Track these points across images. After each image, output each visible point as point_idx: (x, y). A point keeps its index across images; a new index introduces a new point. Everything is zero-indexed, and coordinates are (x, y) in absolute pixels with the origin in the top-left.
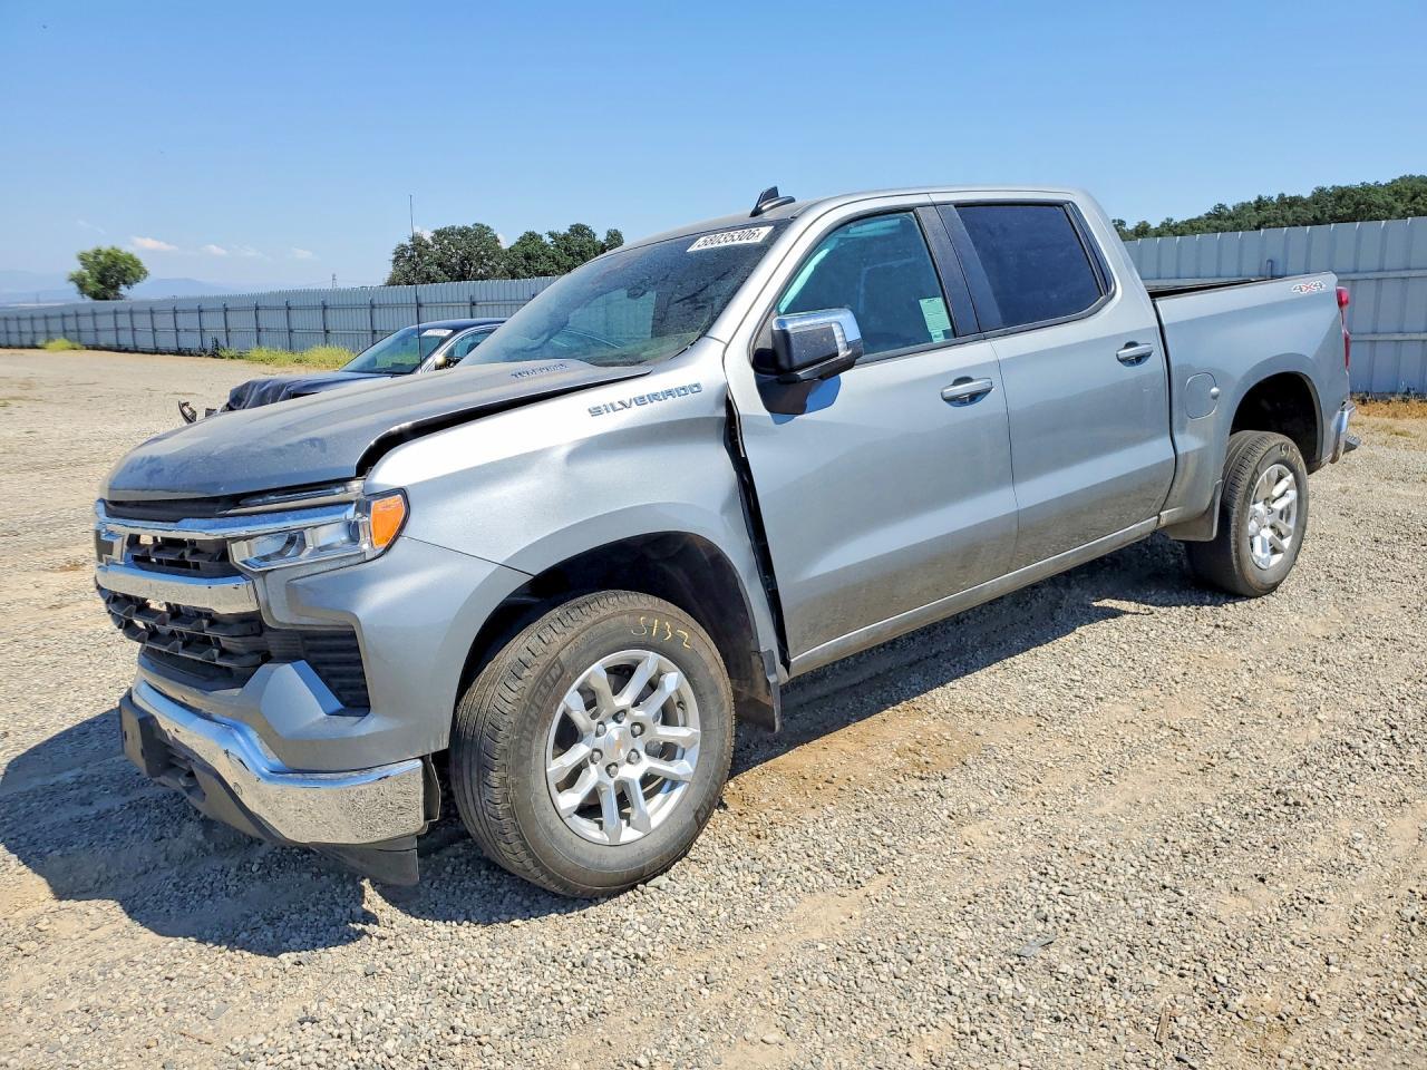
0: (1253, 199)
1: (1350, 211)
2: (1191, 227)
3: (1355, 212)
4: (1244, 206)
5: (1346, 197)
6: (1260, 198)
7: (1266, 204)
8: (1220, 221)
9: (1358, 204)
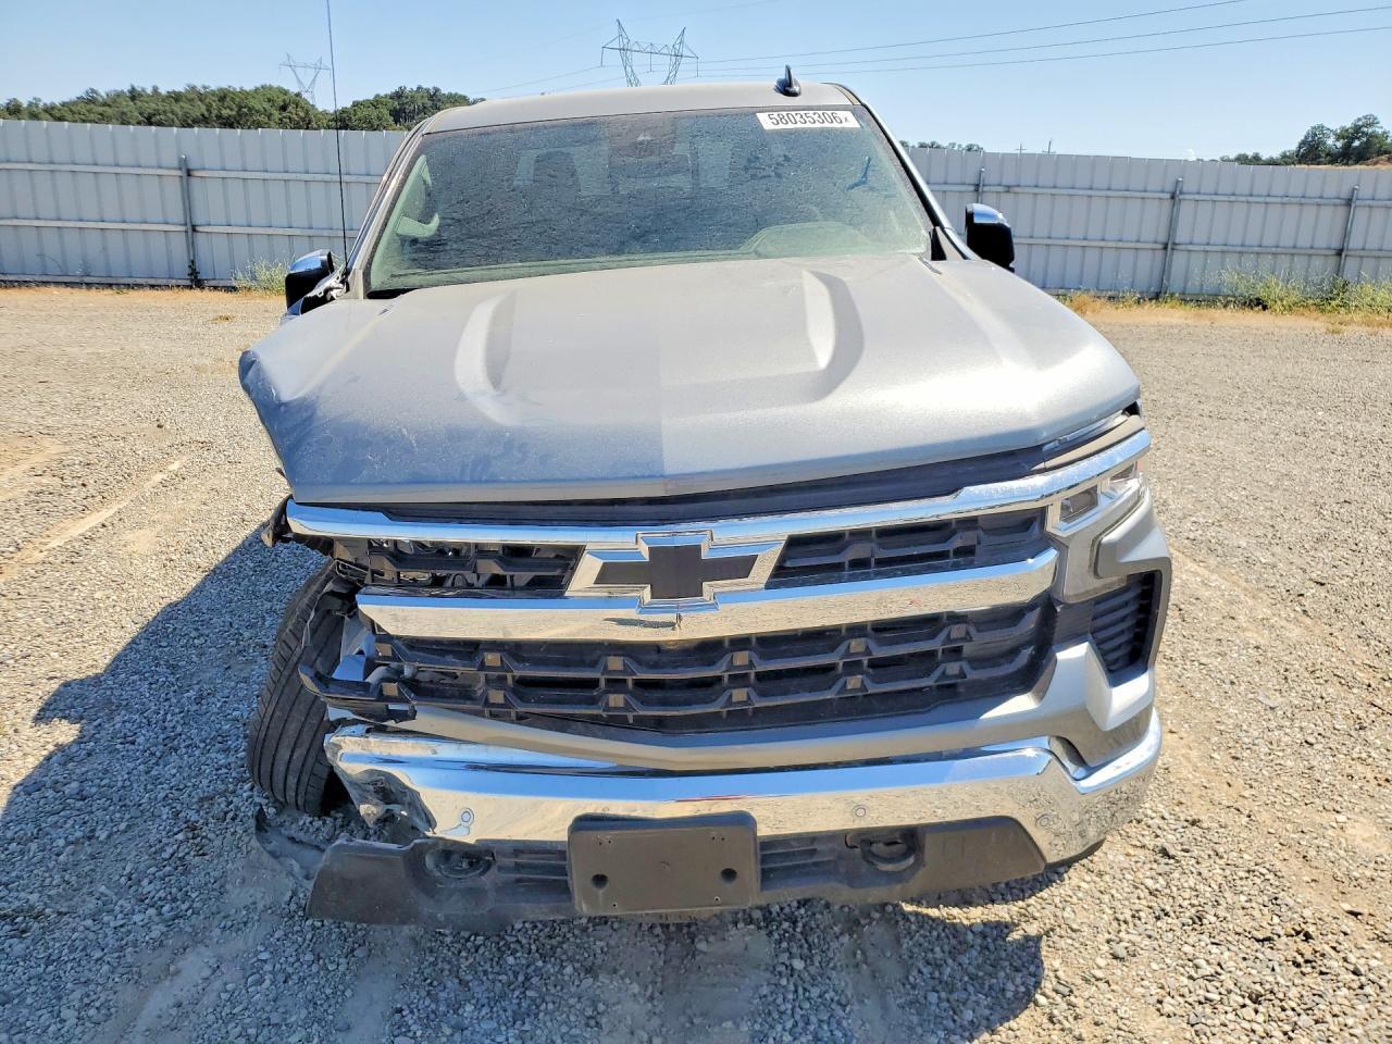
0: (126, 88)
1: (234, 113)
2: (55, 114)
3: (239, 114)
4: (119, 95)
5: (228, 99)
6: (133, 88)
7: (140, 95)
8: (90, 110)
9: (240, 108)
